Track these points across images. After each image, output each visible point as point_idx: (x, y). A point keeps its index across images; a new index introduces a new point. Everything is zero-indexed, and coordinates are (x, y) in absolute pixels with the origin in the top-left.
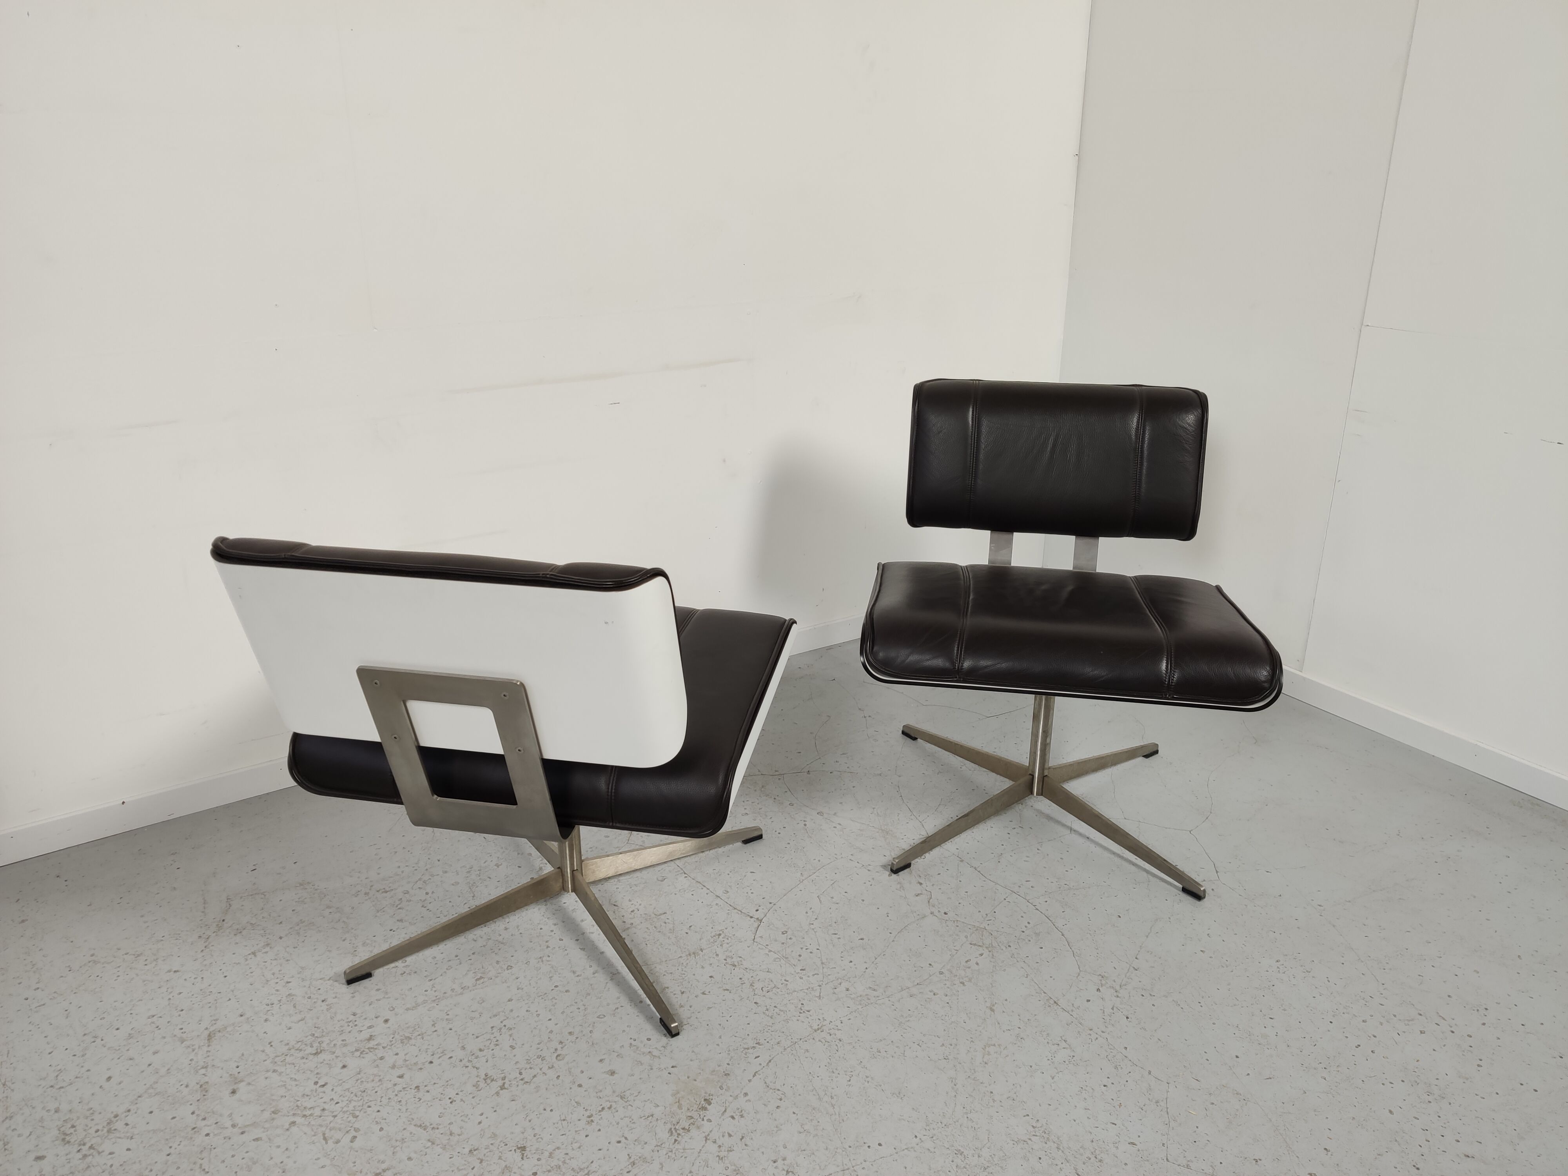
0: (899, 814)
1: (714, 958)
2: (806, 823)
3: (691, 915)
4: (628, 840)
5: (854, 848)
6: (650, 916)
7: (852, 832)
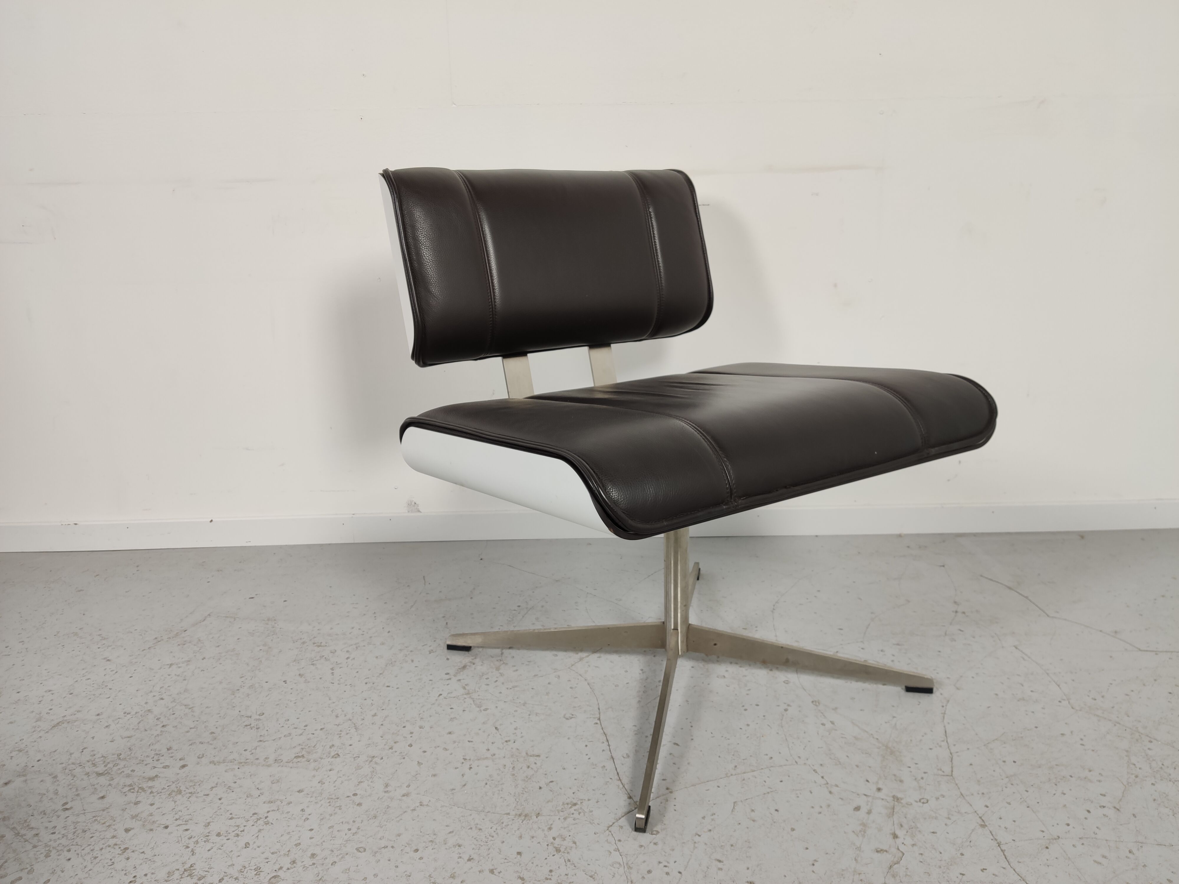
0: (925, 734)
1: (543, 830)
2: (789, 708)
3: (564, 769)
4: (572, 665)
5: (830, 758)
6: (520, 753)
7: (842, 737)
